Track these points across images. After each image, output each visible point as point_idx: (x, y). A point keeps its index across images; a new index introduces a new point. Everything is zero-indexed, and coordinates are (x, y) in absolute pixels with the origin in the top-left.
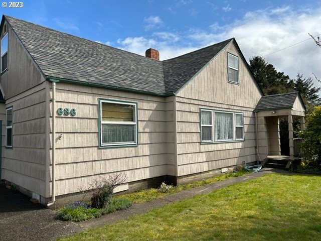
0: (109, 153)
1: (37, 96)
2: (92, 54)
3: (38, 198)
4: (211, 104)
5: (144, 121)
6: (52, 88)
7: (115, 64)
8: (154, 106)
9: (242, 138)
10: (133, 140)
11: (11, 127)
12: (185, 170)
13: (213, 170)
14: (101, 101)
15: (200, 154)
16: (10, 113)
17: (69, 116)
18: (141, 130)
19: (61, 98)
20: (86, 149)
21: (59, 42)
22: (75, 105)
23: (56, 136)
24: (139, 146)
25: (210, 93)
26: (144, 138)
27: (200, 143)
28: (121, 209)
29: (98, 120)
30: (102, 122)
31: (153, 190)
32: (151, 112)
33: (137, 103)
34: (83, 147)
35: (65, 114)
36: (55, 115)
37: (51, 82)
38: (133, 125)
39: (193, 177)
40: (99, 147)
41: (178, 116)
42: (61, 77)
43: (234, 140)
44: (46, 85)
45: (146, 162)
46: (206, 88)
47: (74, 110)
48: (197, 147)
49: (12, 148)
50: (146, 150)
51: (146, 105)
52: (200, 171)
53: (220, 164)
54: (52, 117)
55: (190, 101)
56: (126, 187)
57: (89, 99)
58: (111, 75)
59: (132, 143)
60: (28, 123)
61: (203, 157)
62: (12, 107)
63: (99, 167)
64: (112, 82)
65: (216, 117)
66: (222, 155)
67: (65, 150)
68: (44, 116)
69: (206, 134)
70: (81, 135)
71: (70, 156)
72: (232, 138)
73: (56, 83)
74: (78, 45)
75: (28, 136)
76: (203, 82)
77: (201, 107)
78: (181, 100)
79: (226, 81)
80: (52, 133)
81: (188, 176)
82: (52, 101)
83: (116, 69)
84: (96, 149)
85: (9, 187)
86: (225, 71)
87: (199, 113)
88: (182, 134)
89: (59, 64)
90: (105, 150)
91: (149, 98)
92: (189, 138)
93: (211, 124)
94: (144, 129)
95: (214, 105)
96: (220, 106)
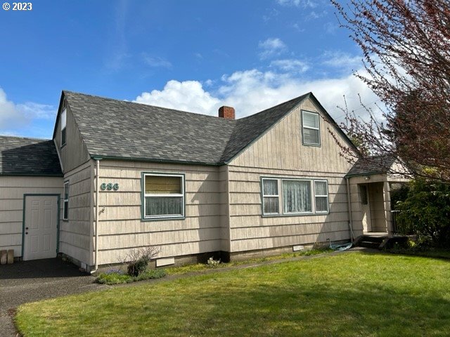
0: (153, 226)
1: (85, 172)
2: (146, 124)
3: (85, 267)
4: (277, 172)
5: (193, 193)
6: (96, 166)
7: (170, 133)
8: (205, 176)
9: (326, 209)
10: (180, 213)
11: (67, 200)
12: (240, 245)
13: (281, 247)
14: (145, 175)
15: (262, 228)
16: (67, 187)
17: (112, 190)
18: (188, 202)
19: (104, 174)
20: (129, 221)
21: (113, 115)
22: (118, 180)
23: (99, 209)
24: (187, 219)
25: (275, 159)
26: (193, 211)
27: (262, 216)
28: (154, 278)
29: (142, 193)
30: (145, 195)
31: (201, 265)
32: (202, 183)
33: (184, 175)
34: (126, 220)
35: (108, 189)
36: (99, 189)
37: (95, 160)
38: (180, 197)
39: (252, 254)
40: (143, 220)
41: (232, 187)
42: (105, 154)
43: (313, 212)
44: (91, 163)
45: (196, 236)
46: (270, 154)
47: (117, 184)
48: (257, 221)
49: (67, 221)
50: (195, 223)
51: (195, 176)
52: (261, 248)
53: (291, 241)
54: (96, 192)
55: (246, 170)
56: (172, 261)
57: (132, 173)
58: (160, 147)
59: (179, 216)
60: (79, 197)
61: (267, 232)
62: (68, 181)
63: (142, 240)
64: (158, 155)
65: (286, 186)
66: (294, 230)
67: (108, 222)
68: (90, 191)
69: (270, 208)
70: (123, 208)
71: (113, 227)
72: (310, 210)
73: (100, 161)
74: (134, 114)
75: (79, 209)
76: (265, 148)
77: (263, 175)
78: (236, 169)
79: (299, 143)
80: (96, 206)
81: (245, 252)
82: (96, 177)
83: (170, 138)
84: (139, 221)
85: (64, 259)
86: (299, 132)
87: (260, 183)
88: (237, 206)
89: (106, 141)
90: (148, 223)
91: (199, 169)
92: (246, 210)
93: (277, 194)
94: (192, 201)
95: (282, 172)
96: (291, 173)
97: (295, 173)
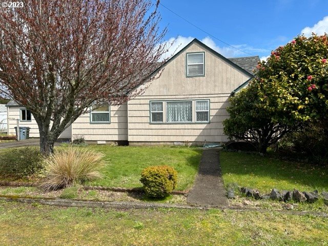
4: (162, 97)
5: (114, 111)
9: (207, 120)
10: (108, 120)
12: (135, 138)
13: (164, 142)
15: (149, 130)
18: (112, 115)
24: (111, 124)
25: (162, 89)
26: (114, 120)
30: (92, 112)
34: (84, 123)
38: (108, 113)
39: (143, 143)
40: (91, 123)
41: (130, 107)
45: (116, 132)
48: (147, 126)
50: (116, 126)
53: (172, 139)
55: (140, 98)
56: (105, 142)
65: (170, 106)
66: (175, 133)
67: (77, 123)
69: (157, 117)
70: (83, 118)
71: (79, 126)
77: (151, 100)
78: (132, 98)
79: (184, 76)
84: (89, 124)
86: (183, 68)
87: (150, 104)
88: (133, 117)
90: (93, 125)
92: (139, 120)
93: (162, 110)
94: (114, 115)
95: (167, 97)
96: (174, 97)
97: (177, 97)
